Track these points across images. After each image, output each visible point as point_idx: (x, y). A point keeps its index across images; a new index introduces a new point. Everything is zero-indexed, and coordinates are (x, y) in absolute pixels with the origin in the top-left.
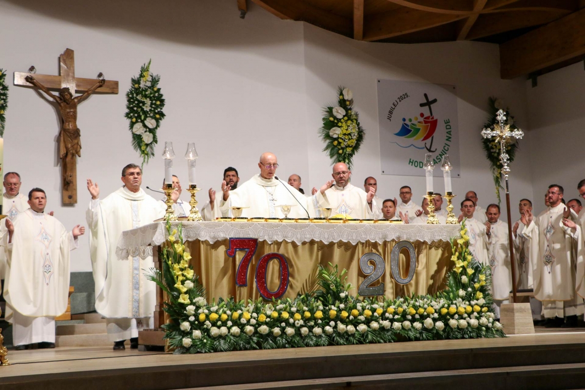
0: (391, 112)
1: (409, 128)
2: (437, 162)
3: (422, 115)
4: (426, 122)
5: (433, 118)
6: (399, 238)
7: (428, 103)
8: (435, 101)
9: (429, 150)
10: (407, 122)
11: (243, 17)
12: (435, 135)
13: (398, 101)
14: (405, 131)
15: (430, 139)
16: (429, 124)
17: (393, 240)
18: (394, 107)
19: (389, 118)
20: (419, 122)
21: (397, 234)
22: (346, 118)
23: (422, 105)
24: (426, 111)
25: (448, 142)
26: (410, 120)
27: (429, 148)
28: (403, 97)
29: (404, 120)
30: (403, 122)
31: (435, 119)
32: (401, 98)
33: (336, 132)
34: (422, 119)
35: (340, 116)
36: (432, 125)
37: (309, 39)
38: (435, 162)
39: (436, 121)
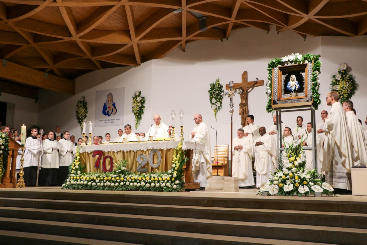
6: (153, 148)
17: (150, 149)
21: (152, 147)
22: (341, 79)
33: (338, 87)
35: (339, 79)
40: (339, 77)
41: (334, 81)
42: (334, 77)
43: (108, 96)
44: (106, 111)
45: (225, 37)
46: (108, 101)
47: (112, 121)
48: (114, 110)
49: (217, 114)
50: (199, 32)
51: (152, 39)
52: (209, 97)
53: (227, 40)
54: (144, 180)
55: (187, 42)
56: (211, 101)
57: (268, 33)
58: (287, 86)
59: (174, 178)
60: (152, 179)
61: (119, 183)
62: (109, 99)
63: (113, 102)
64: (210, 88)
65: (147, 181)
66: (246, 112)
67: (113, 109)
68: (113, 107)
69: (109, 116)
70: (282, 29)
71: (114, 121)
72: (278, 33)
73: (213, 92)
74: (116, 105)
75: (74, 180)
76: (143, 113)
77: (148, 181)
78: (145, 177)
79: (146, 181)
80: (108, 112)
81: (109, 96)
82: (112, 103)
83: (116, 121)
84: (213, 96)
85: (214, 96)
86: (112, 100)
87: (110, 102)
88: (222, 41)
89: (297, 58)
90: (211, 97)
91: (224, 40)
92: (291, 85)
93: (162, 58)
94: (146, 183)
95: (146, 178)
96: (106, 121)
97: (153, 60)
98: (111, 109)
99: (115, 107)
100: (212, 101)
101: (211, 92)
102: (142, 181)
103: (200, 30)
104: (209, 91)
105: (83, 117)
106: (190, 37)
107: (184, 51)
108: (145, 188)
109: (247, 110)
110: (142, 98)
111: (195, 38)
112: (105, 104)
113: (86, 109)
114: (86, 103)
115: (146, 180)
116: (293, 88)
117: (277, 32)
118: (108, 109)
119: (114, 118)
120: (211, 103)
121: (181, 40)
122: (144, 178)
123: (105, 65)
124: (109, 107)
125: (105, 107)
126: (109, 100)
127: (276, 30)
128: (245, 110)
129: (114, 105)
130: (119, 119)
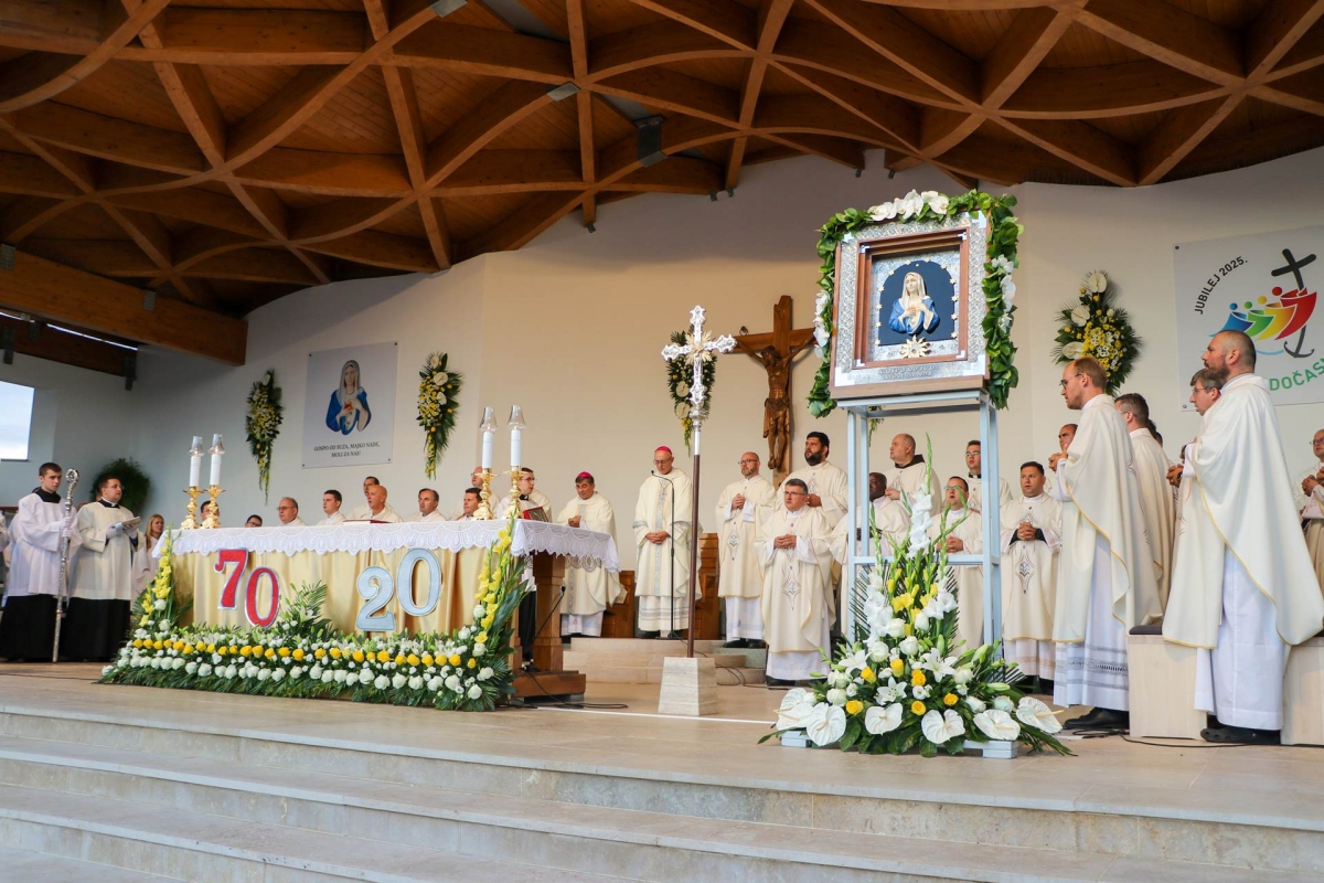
0: (1203, 298)
1: (1246, 320)
2: (1313, 375)
3: (1277, 291)
4: (1285, 303)
5: (1305, 292)
7: (1294, 266)
8: (1311, 258)
9: (1296, 355)
10: (1241, 309)
12: (1309, 323)
13: (1220, 274)
14: (1236, 327)
15: (1298, 333)
16: (1296, 305)
18: (1209, 287)
19: (1199, 309)
20: (1269, 306)
22: (1090, 324)
23: (1276, 273)
24: (1288, 283)
27: (1294, 350)
28: (1232, 265)
29: (1234, 306)
30: (1231, 311)
31: (1309, 293)
32: (1226, 269)
34: (1277, 299)
35: (1081, 323)
36: (1301, 307)
38: (1309, 375)
39: (1314, 295)
40: (1082, 316)
41: (1067, 330)
42: (1067, 314)
43: (345, 368)
44: (338, 418)
45: (722, 188)
46: (345, 385)
47: (355, 450)
48: (364, 415)
49: (693, 433)
50: (637, 165)
51: (481, 183)
52: (669, 377)
53: (731, 194)
54: (373, 661)
55: (603, 197)
56: (674, 389)
57: (858, 175)
58: (892, 317)
59: (475, 658)
60: (400, 658)
61: (288, 668)
62: (347, 378)
63: (359, 388)
65: (382, 665)
66: (785, 427)
67: (358, 412)
68: (358, 405)
69: (346, 432)
70: (904, 161)
71: (359, 449)
72: (891, 176)
74: (369, 399)
75: (144, 651)
76: (452, 424)
77: (386, 667)
78: (376, 652)
79: (379, 666)
80: (343, 419)
81: (349, 369)
82: (356, 393)
83: (366, 448)
84: (680, 375)
85: (683, 373)
86: (356, 383)
87: (350, 388)
88: (714, 198)
89: (930, 210)
90: (675, 377)
91: (722, 195)
92: (906, 314)
93: (517, 248)
94: (377, 672)
95: (380, 657)
96: (336, 451)
97: (487, 256)
98: (354, 413)
99: (365, 406)
100: (678, 390)
102: (366, 664)
103: (639, 158)
105: (266, 437)
106: (607, 184)
107: (592, 229)
108: (371, 692)
109: (787, 421)
110: (450, 375)
111: (624, 187)
112: (334, 396)
113: (278, 408)
114: (279, 390)
115: (377, 661)
116: (914, 324)
117: (888, 172)
118: (343, 412)
119: (361, 442)
120: (675, 396)
121: (580, 192)
122: (370, 656)
123: (339, 270)
124: (347, 406)
125: (334, 406)
126: (348, 383)
127: (886, 167)
128: (781, 419)
129: (362, 398)
130: (376, 444)
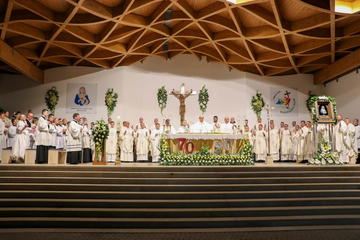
0: (274, 97)
1: (281, 102)
3: (285, 97)
4: (286, 100)
6: (227, 138)
7: (287, 94)
8: (290, 93)
9: (288, 108)
11: (230, 71)
12: (289, 103)
14: (279, 103)
15: (288, 105)
17: (225, 139)
19: (274, 99)
22: (258, 100)
23: (285, 94)
24: (287, 96)
25: (294, 106)
26: (281, 99)
27: (287, 107)
29: (279, 99)
32: (278, 93)
33: (255, 104)
34: (285, 99)
35: (256, 99)
36: (289, 100)
37: (247, 77)
38: (289, 112)
39: (290, 99)
40: (256, 98)
41: (254, 100)
42: (254, 97)
43: (81, 89)
44: (79, 101)
46: (81, 93)
47: (85, 110)
48: (87, 101)
49: (162, 111)
50: (162, 52)
52: (158, 98)
53: (170, 59)
56: (159, 101)
57: (200, 61)
62: (81, 91)
63: (85, 94)
64: (159, 92)
67: (85, 100)
68: (85, 99)
69: (81, 105)
71: (86, 110)
73: (161, 95)
76: (115, 106)
80: (80, 102)
81: (82, 89)
82: (85, 95)
83: (88, 110)
84: (161, 98)
86: (84, 93)
87: (82, 94)
88: (167, 60)
89: (325, 99)
91: (168, 59)
92: (322, 111)
93: (129, 66)
96: (78, 109)
97: (124, 67)
98: (84, 101)
100: (160, 101)
101: (159, 95)
104: (158, 94)
105: (54, 104)
107: (142, 63)
111: (155, 56)
114: (57, 92)
116: (324, 113)
117: (207, 61)
118: (80, 100)
119: (87, 108)
120: (159, 102)
121: (148, 56)
124: (81, 99)
125: (77, 98)
126: (82, 93)
129: (87, 97)
130: (92, 109)
